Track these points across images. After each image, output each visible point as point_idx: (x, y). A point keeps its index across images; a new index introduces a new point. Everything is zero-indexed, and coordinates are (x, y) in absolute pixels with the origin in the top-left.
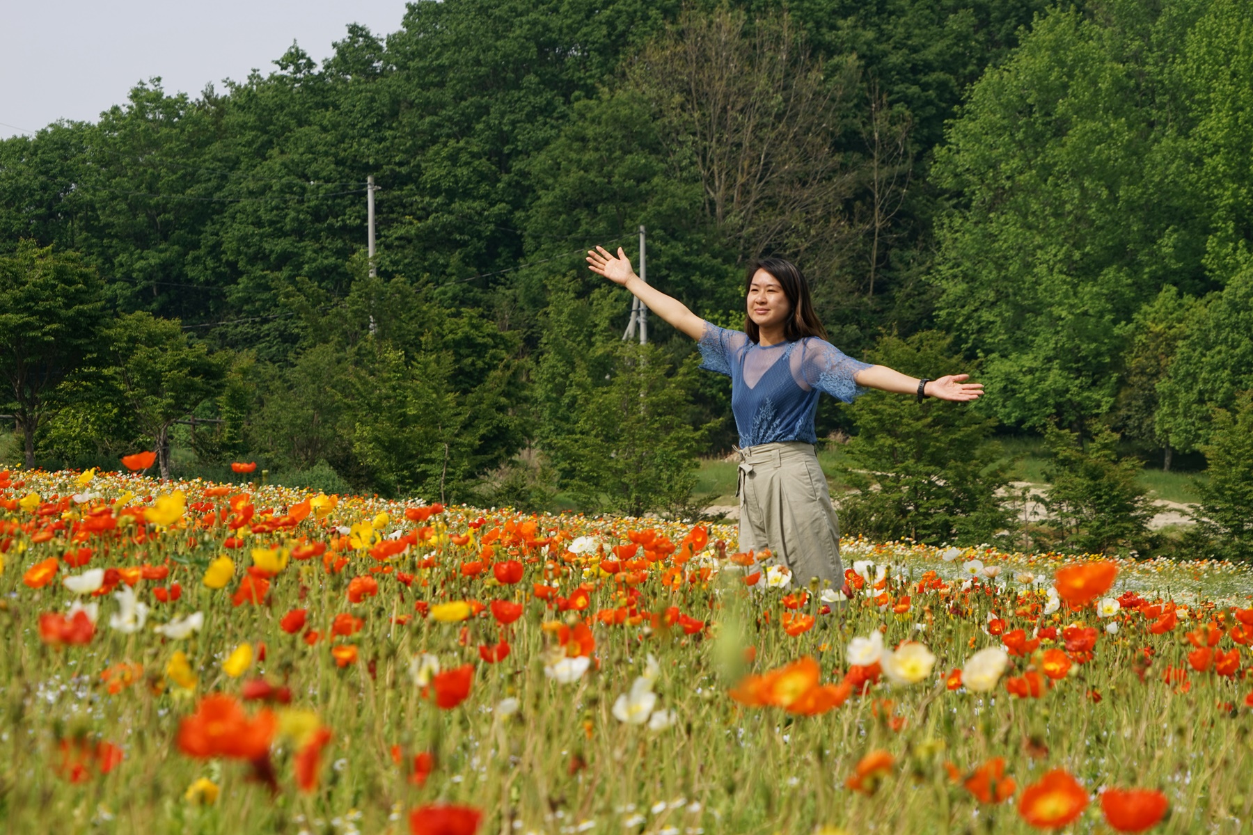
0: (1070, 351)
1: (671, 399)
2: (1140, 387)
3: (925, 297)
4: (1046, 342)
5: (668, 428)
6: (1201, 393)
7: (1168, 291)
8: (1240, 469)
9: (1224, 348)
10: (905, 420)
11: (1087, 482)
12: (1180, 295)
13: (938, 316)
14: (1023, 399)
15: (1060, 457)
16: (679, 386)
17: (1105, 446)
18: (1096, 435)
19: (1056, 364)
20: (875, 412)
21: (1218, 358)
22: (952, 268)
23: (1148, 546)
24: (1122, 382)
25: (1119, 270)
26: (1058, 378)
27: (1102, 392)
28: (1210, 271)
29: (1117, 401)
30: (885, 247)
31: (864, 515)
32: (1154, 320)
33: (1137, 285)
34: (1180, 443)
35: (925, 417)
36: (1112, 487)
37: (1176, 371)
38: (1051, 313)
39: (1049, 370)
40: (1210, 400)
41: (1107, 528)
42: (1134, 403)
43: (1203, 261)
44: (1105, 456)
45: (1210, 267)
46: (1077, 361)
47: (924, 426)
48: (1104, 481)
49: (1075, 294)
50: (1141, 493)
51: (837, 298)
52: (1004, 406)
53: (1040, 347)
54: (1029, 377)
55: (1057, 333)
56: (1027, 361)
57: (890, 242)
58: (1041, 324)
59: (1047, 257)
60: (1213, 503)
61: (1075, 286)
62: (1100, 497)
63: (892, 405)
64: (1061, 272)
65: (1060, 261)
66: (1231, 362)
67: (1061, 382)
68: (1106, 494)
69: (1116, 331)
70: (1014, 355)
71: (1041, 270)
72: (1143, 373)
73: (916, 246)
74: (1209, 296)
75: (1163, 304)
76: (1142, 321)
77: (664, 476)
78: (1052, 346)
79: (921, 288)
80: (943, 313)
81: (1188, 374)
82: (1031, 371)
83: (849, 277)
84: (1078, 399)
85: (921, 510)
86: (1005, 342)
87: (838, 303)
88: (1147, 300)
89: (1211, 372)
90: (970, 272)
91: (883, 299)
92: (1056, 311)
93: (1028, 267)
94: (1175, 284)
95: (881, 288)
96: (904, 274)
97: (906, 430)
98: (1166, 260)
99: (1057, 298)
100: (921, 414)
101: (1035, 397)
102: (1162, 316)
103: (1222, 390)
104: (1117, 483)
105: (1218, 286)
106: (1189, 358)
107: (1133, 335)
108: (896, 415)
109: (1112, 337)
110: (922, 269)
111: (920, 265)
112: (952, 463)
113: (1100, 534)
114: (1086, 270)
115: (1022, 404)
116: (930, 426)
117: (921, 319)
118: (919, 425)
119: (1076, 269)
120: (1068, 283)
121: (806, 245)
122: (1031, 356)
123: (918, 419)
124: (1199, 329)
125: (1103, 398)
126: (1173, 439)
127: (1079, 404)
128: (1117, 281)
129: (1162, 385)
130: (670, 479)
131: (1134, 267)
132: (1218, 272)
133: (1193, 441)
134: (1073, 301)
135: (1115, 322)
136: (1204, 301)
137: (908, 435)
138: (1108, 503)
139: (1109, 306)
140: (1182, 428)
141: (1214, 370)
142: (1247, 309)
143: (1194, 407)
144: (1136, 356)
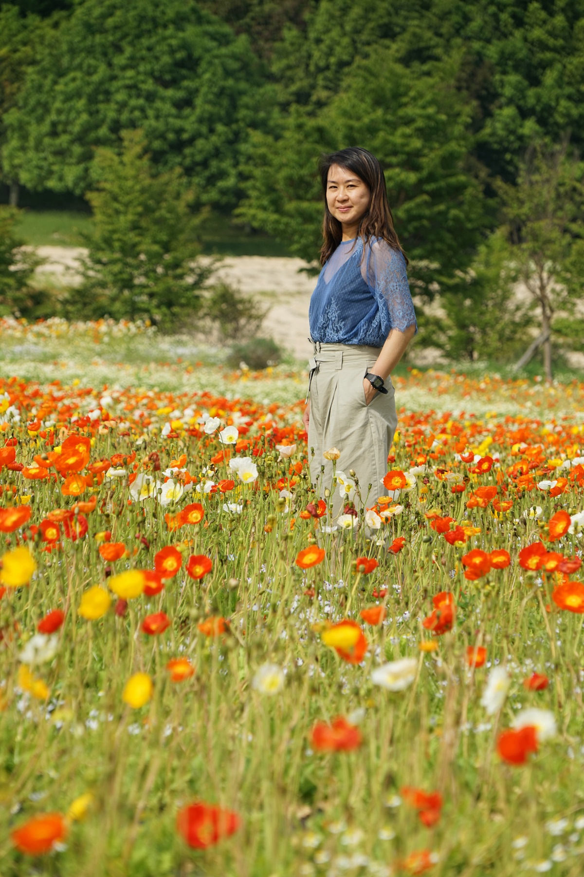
6: (54, 124)
7: (8, 10)
8: (130, 217)
9: (78, 74)
12: (23, 14)
21: (72, 86)
34: (31, 181)
37: (26, 100)
40: (65, 132)
60: (100, 254)
75: (7, 24)
81: (38, 103)
89: (64, 101)
103: (78, 121)
105: (66, 5)
106: (40, 86)
124: (51, 54)
126: (24, 176)
129: (10, 116)
133: (46, 178)
140: (34, 163)
141: (68, 98)
142: (103, 31)
143: (47, 141)
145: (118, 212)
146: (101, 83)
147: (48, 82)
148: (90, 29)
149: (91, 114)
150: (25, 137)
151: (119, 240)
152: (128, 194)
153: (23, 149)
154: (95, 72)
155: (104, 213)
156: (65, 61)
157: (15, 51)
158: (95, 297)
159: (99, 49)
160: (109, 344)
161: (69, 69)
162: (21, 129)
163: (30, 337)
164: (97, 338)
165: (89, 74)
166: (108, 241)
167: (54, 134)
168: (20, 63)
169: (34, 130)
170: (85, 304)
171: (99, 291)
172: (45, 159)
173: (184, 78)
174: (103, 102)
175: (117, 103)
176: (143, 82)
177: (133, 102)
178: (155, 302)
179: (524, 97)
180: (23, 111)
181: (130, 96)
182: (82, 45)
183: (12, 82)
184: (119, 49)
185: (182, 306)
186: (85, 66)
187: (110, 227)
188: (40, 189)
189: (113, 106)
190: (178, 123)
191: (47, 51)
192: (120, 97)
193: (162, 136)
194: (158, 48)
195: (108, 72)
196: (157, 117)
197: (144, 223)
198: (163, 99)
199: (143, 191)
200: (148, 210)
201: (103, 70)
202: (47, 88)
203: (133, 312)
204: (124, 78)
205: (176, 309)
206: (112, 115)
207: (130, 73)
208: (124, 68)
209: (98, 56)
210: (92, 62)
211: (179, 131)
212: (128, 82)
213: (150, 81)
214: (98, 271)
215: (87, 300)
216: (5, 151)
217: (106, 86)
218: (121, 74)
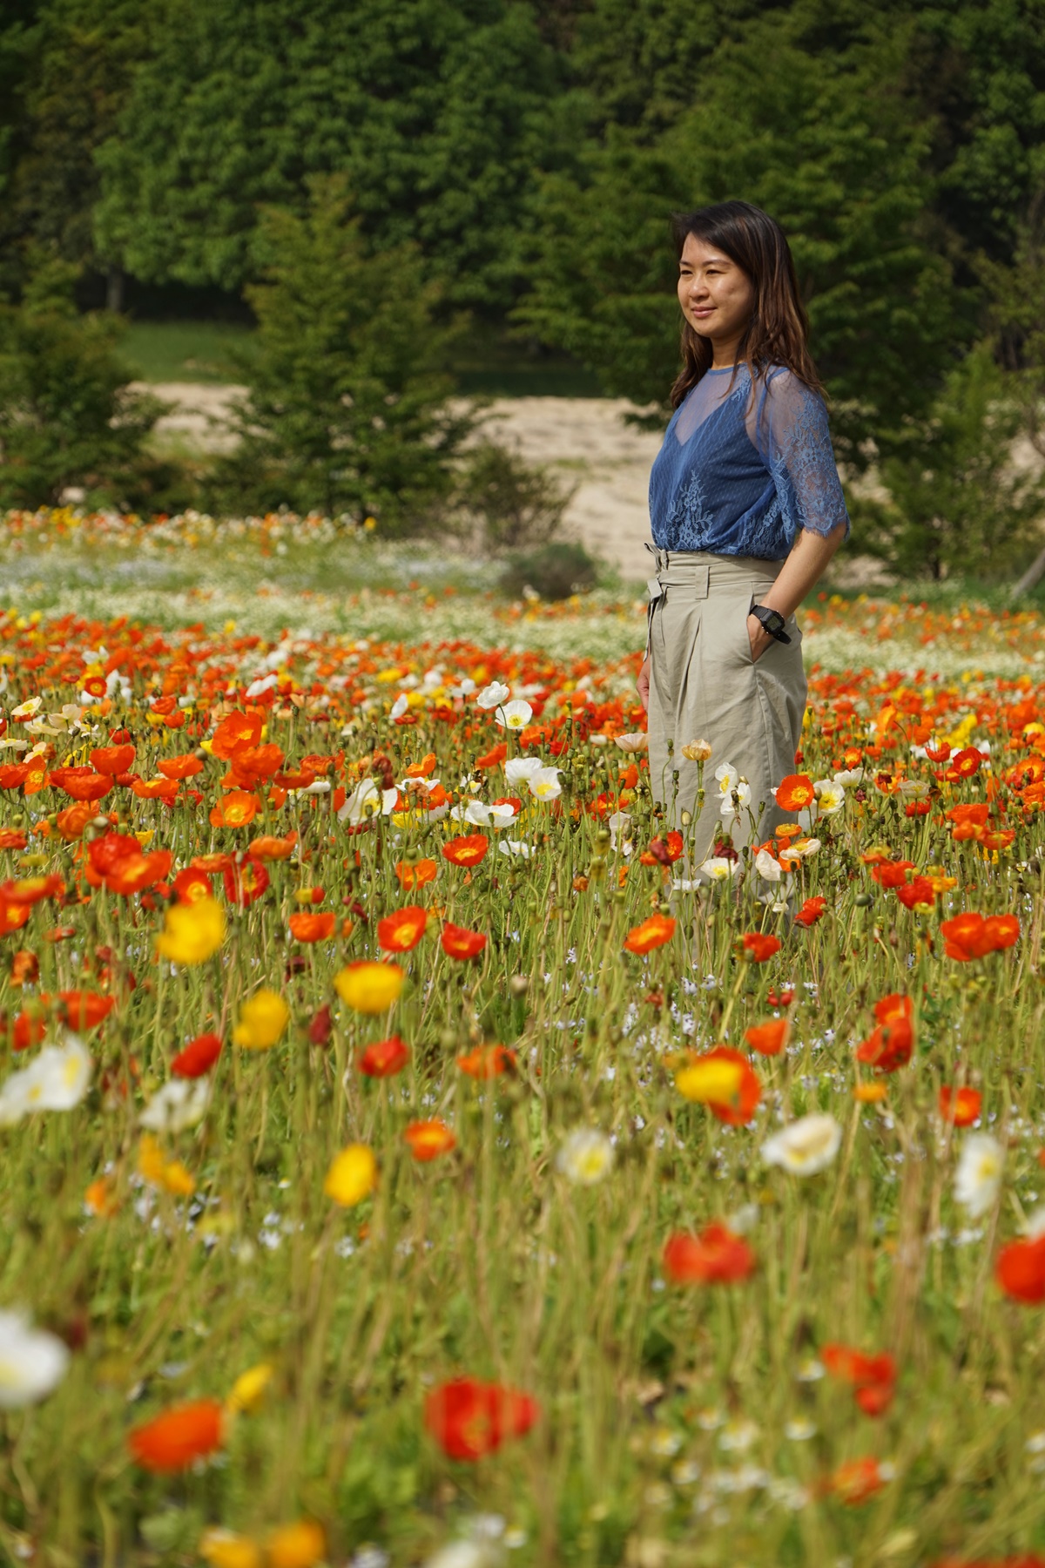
8: (325, 329)
9: (227, 76)
11: (22, 360)
18: (37, 268)
21: (216, 97)
24: (20, 145)
32: (80, 21)
34: (145, 266)
36: (69, 368)
37: (134, 123)
40: (204, 178)
41: (63, 453)
42: (46, 186)
44: (54, 308)
48: (54, 357)
60: (271, 397)
66: (244, 104)
72: (61, 124)
76: (55, 24)
102: (91, 11)
103: (229, 160)
104: (79, 360)
106: (159, 98)
107: (40, 50)
133: (171, 261)
138: (63, 401)
140: (151, 234)
141: (210, 118)
143: (172, 194)
144: (49, 94)
145: (302, 322)
146: (267, 91)
147: (173, 90)
149: (251, 146)
150: (132, 190)
151: (305, 369)
152: (320, 287)
153: (130, 210)
154: (256, 71)
155: (277, 322)
156: (203, 53)
157: (114, 35)
158: (261, 473)
159: (263, 31)
160: (287, 558)
161: (210, 67)
162: (127, 174)
163: (147, 544)
164: (267, 546)
165: (247, 75)
166: (285, 374)
167: (185, 182)
168: (122, 56)
169: (148, 177)
170: (244, 486)
171: (270, 463)
172: (170, 227)
173: (415, 82)
174: (269, 125)
175: (296, 126)
176: (343, 89)
177: (326, 124)
178: (370, 480)
179: (1027, 111)
180: (129, 142)
181: (320, 114)
182: (231, 25)
183: (109, 92)
184: (298, 31)
185: (418, 487)
186: (238, 61)
187: (288, 347)
188: (160, 280)
189: (289, 131)
190: (407, 161)
191: (171, 35)
192: (302, 115)
193: (378, 185)
194: (368, 30)
195: (280, 72)
196: (368, 152)
197: (352, 339)
198: (378, 119)
199: (348, 283)
200: (357, 317)
201: (269, 68)
202: (170, 102)
203: (332, 501)
204: (309, 82)
205: (407, 494)
206: (287, 147)
207: (320, 73)
208: (308, 65)
209: (261, 41)
210: (250, 53)
211: (411, 176)
212: (316, 89)
213: (355, 87)
214: (267, 426)
215: (248, 479)
216: (98, 215)
217: (277, 96)
218: (303, 75)
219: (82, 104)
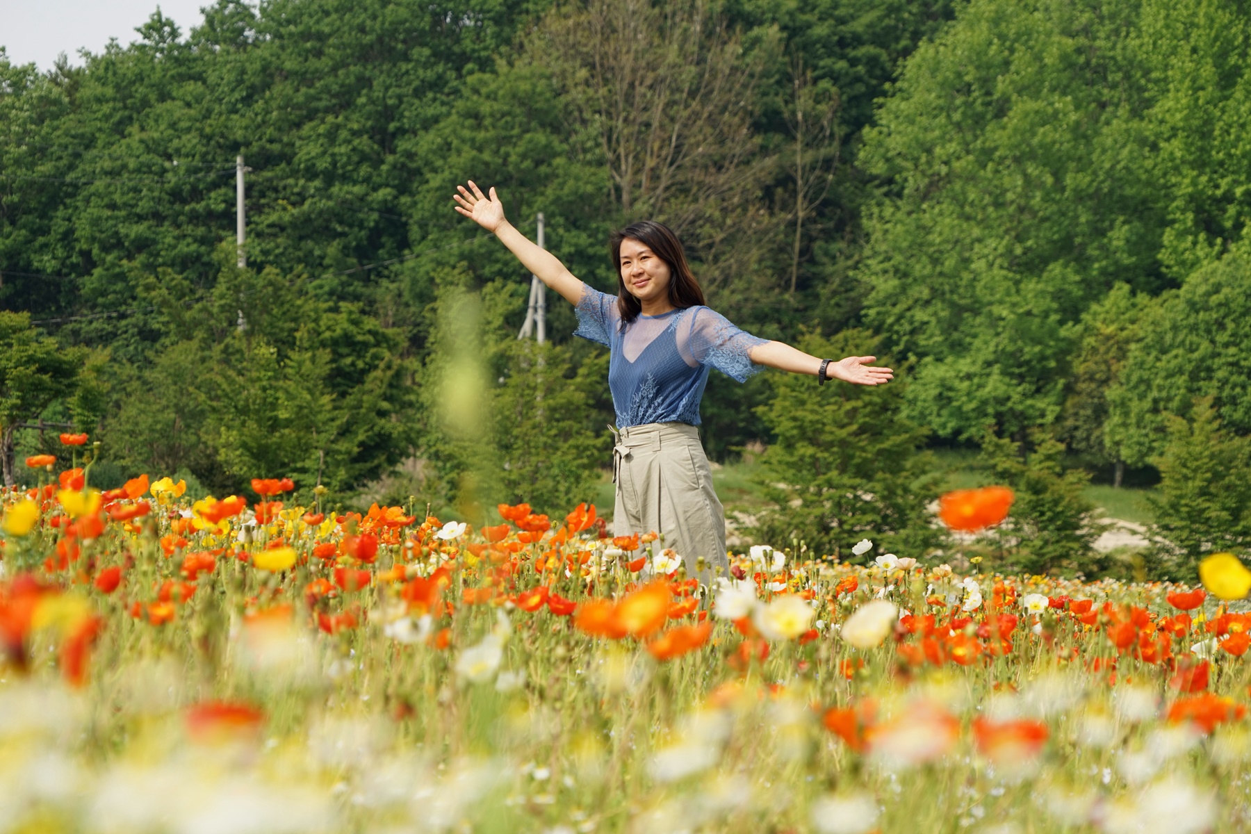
0: (1012, 355)
1: (570, 403)
2: (1090, 395)
3: (852, 294)
4: (985, 345)
5: (566, 435)
6: (1156, 401)
7: (1119, 289)
8: (1198, 483)
9: (1180, 351)
10: (827, 428)
11: (1028, 497)
12: (1133, 293)
13: (866, 315)
14: (959, 408)
15: (999, 469)
16: (579, 388)
17: (1049, 457)
18: (1039, 445)
19: (996, 369)
20: (795, 419)
21: (1174, 363)
22: (882, 262)
23: (1095, 568)
24: (1069, 390)
25: (1066, 266)
26: (998, 384)
27: (1047, 400)
28: (1168, 267)
29: (1063, 410)
30: (809, 239)
31: (783, 531)
32: (1104, 321)
33: (1086, 283)
34: (1132, 456)
35: (850, 424)
36: (1056, 502)
37: (1128, 377)
38: (990, 314)
39: (988, 375)
40: (1166, 409)
41: (1050, 548)
42: (1082, 412)
43: (1159, 256)
44: (1048, 468)
45: (1166, 262)
46: (1020, 366)
47: (850, 435)
48: (1047, 496)
49: (1018, 291)
50: (1087, 509)
51: (756, 295)
52: (939, 415)
53: (979, 350)
54: (966, 384)
55: (998, 334)
56: (965, 365)
57: (814, 234)
58: (980, 325)
59: (986, 251)
60: (1167, 521)
61: (1017, 283)
62: (1042, 514)
63: (812, 411)
64: (1001, 267)
65: (1001, 255)
66: (1189, 367)
67: (1002, 390)
68: (1050, 510)
69: (1063, 332)
70: (950, 359)
71: (978, 265)
72: (1091, 378)
73: (843, 238)
74: (1165, 294)
75: (1115, 304)
76: (1090, 323)
77: (562, 488)
78: (992, 349)
79: (849, 285)
80: (872, 312)
81: (1141, 381)
82: (969, 377)
83: (769, 272)
84: (1020, 407)
85: (846, 527)
86: (941, 344)
87: (757, 301)
88: (1096, 298)
89: (1167, 377)
90: (902, 267)
91: (806, 296)
92: (998, 310)
93: (966, 261)
94: (1128, 281)
95: (804, 284)
96: (829, 269)
97: (828, 438)
98: (1118, 255)
99: (998, 296)
100: (846, 421)
101: (973, 405)
102: (1112, 316)
103: (1177, 398)
104: (1061, 498)
105: (1175, 284)
106: (1142, 363)
107: (1082, 337)
108: (817, 422)
109: (1058, 340)
110: (850, 263)
111: (848, 257)
112: (880, 475)
113: (1043, 555)
114: (1030, 265)
115: (959, 413)
116: (856, 434)
117: (848, 320)
118: (843, 433)
119: (1019, 265)
120: (1011, 279)
121: (721, 236)
122: (968, 360)
123: (842, 426)
124: (1154, 331)
125: (1047, 406)
126: (1125, 453)
127: (1022, 413)
128: (1064, 278)
129: (1112, 393)
130: (568, 492)
131: (1083, 262)
132: (1175, 269)
133: (1146, 455)
134: (1015, 299)
135: (1061, 323)
136: (1159, 300)
137: (831, 444)
138: (1051, 520)
139: (1055, 305)
140: (1135, 439)
141: (1170, 375)
142: (1207, 309)
143: (1148, 416)
144: (1085, 361)
146: (1203, 360)
147: (1151, 358)
148: (1193, 307)
150: (1126, 414)
153: (1125, 425)
154: (1197, 349)
155: (1172, 478)
156: (1168, 338)
157: (1122, 329)
159: (1202, 326)
161: (1172, 346)
162: (1123, 404)
165: (1192, 351)
167: (1155, 410)
168: (1127, 341)
169: (1135, 406)
170: (1150, 569)
172: (1146, 435)
174: (1204, 379)
175: (1219, 381)
177: (1234, 378)
180: (1125, 387)
181: (1232, 374)
182: (1185, 322)
183: (1119, 360)
184: (1221, 326)
186: (1187, 342)
188: (1140, 465)
189: (1215, 383)
191: (1150, 328)
192: (1220, 374)
195: (1210, 349)
197: (1213, 489)
201: (1205, 347)
202: (1148, 365)
204: (1226, 356)
207: (1232, 350)
208: (1226, 345)
209: (1202, 333)
210: (1194, 338)
212: (1231, 359)
216: (1107, 427)
217: (1209, 362)
218: (1223, 351)
219: (1103, 367)
